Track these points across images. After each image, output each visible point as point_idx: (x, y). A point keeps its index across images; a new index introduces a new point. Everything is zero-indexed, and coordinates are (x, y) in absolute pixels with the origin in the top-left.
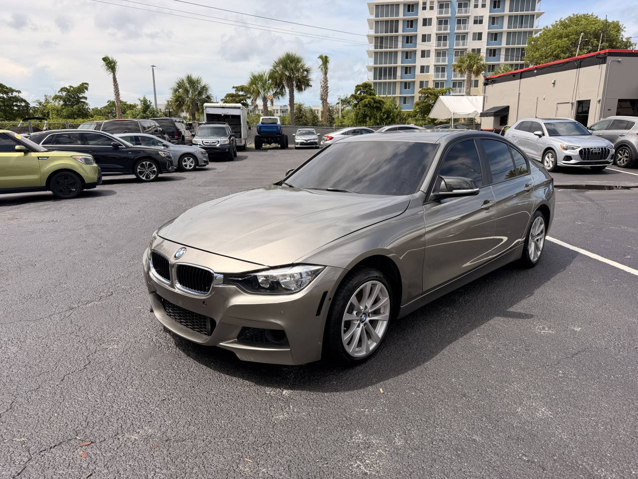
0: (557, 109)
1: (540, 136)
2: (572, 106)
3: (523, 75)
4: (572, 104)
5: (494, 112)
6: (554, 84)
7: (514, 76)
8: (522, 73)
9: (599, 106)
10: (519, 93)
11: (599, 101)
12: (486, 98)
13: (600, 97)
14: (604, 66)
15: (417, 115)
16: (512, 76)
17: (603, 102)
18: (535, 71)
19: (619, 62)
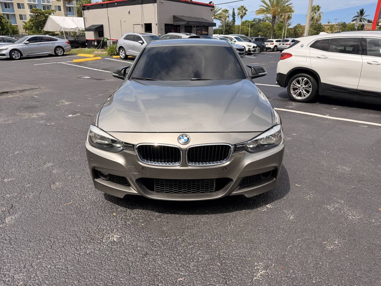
0: (134, 28)
1: (142, 44)
2: (142, 26)
3: (108, 5)
4: (142, 25)
5: (95, 29)
6: (129, 12)
7: (102, 5)
8: (107, 4)
9: (157, 27)
10: (108, 17)
11: (157, 24)
12: (85, 19)
13: (157, 22)
14: (156, 4)
15: (33, 28)
16: (101, 5)
17: (158, 24)
18: (116, 4)
19: (162, 3)
